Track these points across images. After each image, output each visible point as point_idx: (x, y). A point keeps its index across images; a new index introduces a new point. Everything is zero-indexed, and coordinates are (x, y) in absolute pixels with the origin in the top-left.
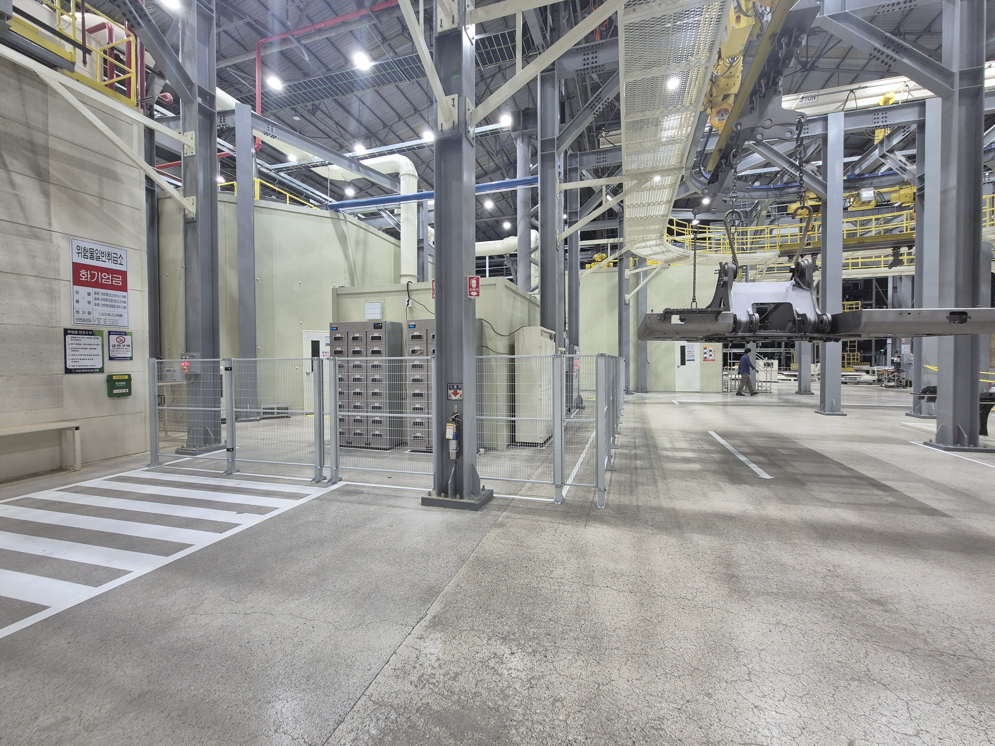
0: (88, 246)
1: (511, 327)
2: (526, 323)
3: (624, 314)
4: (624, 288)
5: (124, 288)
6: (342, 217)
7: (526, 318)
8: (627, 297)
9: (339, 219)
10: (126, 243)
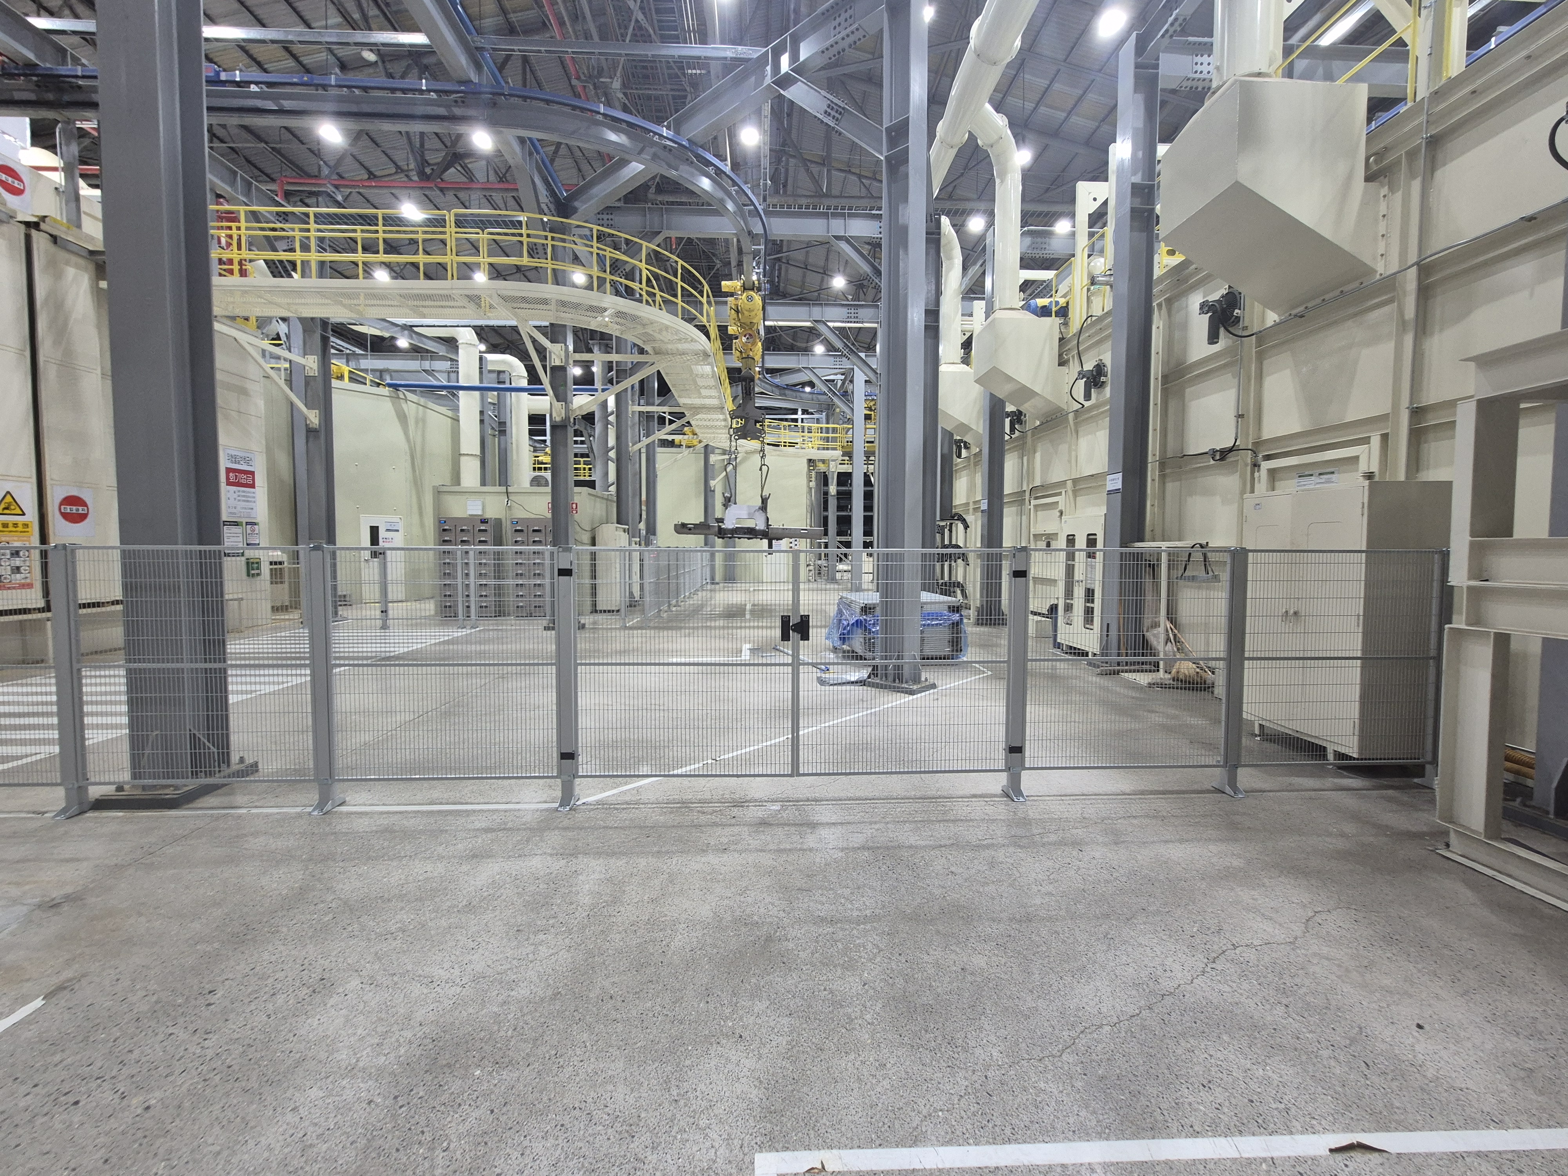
0: (234, 453)
1: (592, 522)
2: (604, 520)
3: (710, 501)
4: (710, 474)
5: (253, 486)
6: (402, 396)
7: (604, 514)
8: (712, 483)
9: (398, 398)
10: (254, 447)
